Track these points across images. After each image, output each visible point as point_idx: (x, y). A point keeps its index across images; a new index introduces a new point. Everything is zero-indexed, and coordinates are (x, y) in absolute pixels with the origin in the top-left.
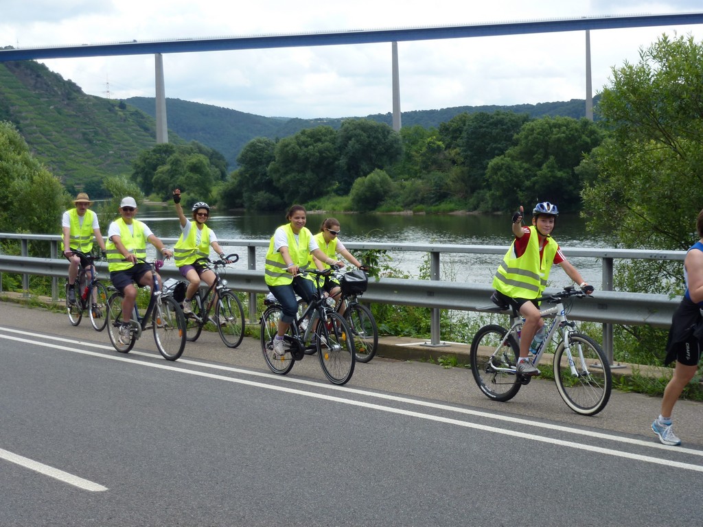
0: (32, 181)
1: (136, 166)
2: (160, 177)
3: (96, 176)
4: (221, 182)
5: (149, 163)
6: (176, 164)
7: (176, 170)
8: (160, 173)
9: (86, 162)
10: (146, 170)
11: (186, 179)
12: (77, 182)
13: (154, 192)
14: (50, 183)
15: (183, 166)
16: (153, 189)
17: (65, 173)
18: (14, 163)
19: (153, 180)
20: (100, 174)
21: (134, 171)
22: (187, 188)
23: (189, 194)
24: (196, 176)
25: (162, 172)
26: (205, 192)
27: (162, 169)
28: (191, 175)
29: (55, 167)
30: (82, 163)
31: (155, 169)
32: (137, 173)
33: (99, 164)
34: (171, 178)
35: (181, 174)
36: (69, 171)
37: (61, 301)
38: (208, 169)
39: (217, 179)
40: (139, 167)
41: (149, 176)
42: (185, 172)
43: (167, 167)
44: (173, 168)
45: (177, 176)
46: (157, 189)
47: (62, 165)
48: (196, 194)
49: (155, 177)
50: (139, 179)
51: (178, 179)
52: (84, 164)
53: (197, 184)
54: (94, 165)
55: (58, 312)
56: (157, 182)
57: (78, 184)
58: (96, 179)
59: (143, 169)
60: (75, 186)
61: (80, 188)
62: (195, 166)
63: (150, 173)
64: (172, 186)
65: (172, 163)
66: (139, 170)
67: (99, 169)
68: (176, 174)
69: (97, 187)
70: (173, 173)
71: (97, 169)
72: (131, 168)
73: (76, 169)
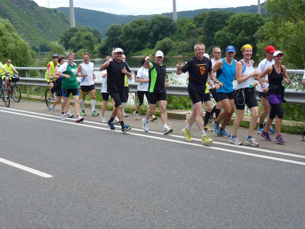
0: (16, 45)
1: (62, 37)
2: (72, 42)
4: (98, 44)
5: (67, 36)
6: (79, 36)
7: (79, 39)
8: (72, 40)
9: (40, 36)
10: (66, 39)
11: (83, 43)
12: (37, 45)
13: (70, 49)
14: (24, 45)
15: (82, 37)
16: (69, 47)
17: (31, 41)
18: (8, 36)
19: (69, 43)
20: (46, 41)
21: (61, 40)
22: (84, 46)
23: (85, 49)
24: (88, 41)
25: (73, 40)
26: (92, 48)
27: (73, 39)
28: (86, 41)
29: (27, 38)
30: (38, 36)
31: (70, 39)
32: (62, 40)
33: (45, 37)
34: (77, 42)
35: (81, 40)
36: (33, 40)
37: (31, 96)
38: (93, 38)
39: (97, 42)
40: (63, 38)
41: (67, 42)
42: (83, 40)
43: (75, 38)
44: (78, 38)
45: (79, 42)
46: (71, 47)
47: (30, 37)
48: (88, 49)
49: (70, 42)
50: (63, 43)
51: (80, 43)
52: (39, 37)
53: (88, 45)
54: (44, 37)
55: (29, 101)
56: (71, 44)
57: (37, 46)
58: (44, 43)
59: (65, 39)
60: (36, 47)
61: (38, 47)
62: (87, 37)
63: (68, 41)
64: (77, 46)
65: (77, 36)
66: (63, 39)
67: (46, 39)
68: (79, 41)
69: (45, 47)
70: (78, 40)
71: (45, 39)
72: (59, 38)
73: (36, 39)
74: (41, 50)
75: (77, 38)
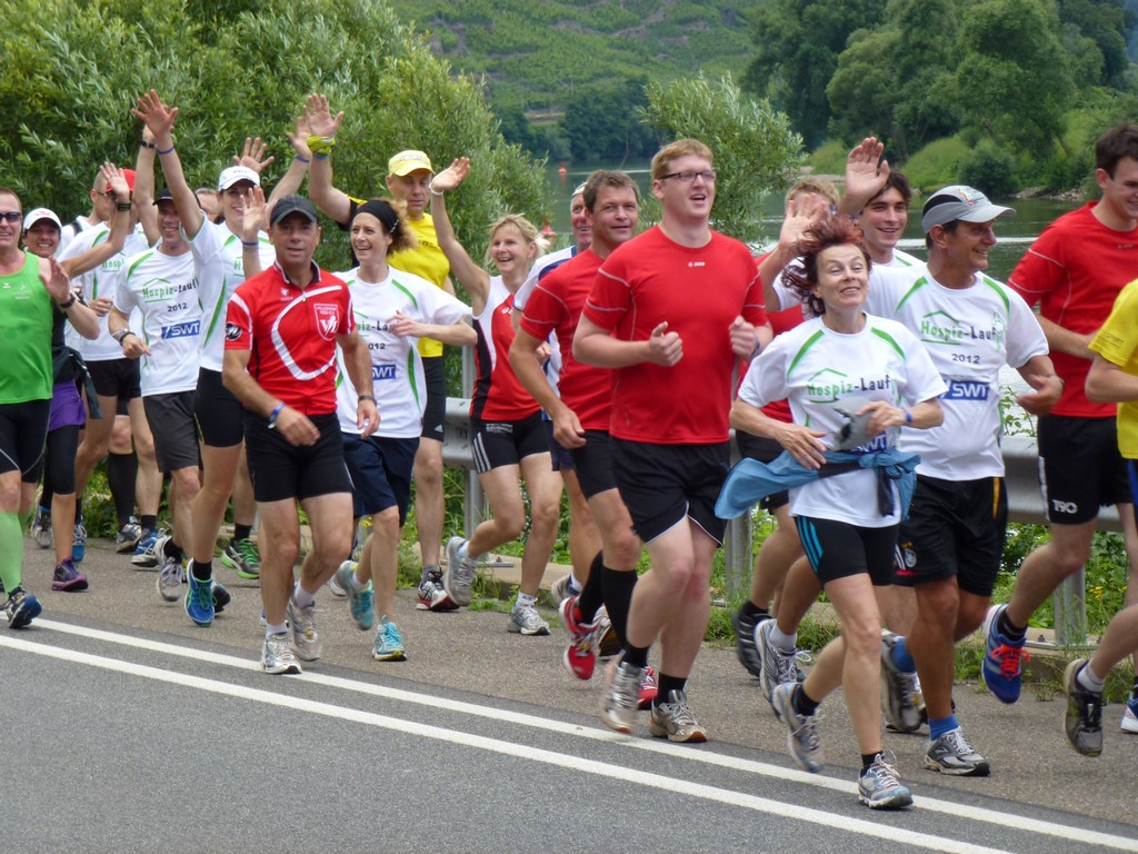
1: (765, 33)
2: (861, 74)
3: (610, 74)
4: (1102, 94)
5: (814, 17)
6: (924, 22)
7: (923, 47)
8: (861, 58)
9: (567, 18)
10: (805, 46)
11: (962, 82)
12: (538, 97)
13: (833, 136)
15: (951, 31)
16: (831, 123)
17: (489, 61)
18: (300, 18)
19: (830, 88)
20: (621, 67)
21: (755, 52)
22: (965, 117)
23: (972, 143)
24: (1002, 70)
25: (866, 56)
26: (1039, 133)
27: (866, 43)
28: (984, 62)
29: (452, 37)
30: (554, 21)
31: (839, 44)
32: (767, 61)
33: (618, 27)
34: (903, 79)
35: (942, 60)
36: (506, 52)
38: (1053, 37)
39: (1086, 80)
40: (776, 35)
41: (816, 72)
42: (959, 55)
43: (886, 35)
44: (913, 38)
45: (923, 72)
46: (844, 122)
47: (480, 29)
48: (1000, 143)
49: (838, 75)
50: (777, 84)
51: (929, 80)
52: (562, 26)
53: (1007, 101)
54: (602, 29)
56: (845, 97)
57: (538, 106)
58: (607, 86)
59: (794, 43)
60: (527, 115)
61: (547, 122)
62: (998, 27)
63: (820, 61)
64: (902, 109)
65: (909, 19)
66: (775, 47)
67: (621, 48)
68: (922, 63)
69: (610, 118)
70: (911, 59)
71: (611, 45)
72: (743, 38)
73: (533, 48)
74: (573, 147)
75: (906, 37)
